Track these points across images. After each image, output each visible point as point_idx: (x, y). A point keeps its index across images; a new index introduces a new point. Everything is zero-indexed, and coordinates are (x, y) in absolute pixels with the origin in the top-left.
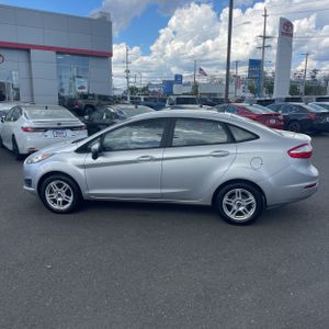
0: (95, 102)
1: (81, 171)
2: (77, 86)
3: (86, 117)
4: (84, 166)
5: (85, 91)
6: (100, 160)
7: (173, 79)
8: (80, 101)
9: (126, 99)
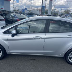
0: (6, 13)
1: (6, 42)
2: (1, 8)
3: (4, 16)
4: (7, 40)
5: (3, 9)
6: (16, 37)
7: (25, 9)
8: (2, 12)
9: (14, 12)
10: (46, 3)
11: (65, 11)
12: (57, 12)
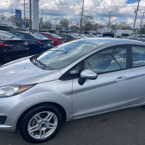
10: (24, 4)
11: (61, 23)
12: (46, 23)
